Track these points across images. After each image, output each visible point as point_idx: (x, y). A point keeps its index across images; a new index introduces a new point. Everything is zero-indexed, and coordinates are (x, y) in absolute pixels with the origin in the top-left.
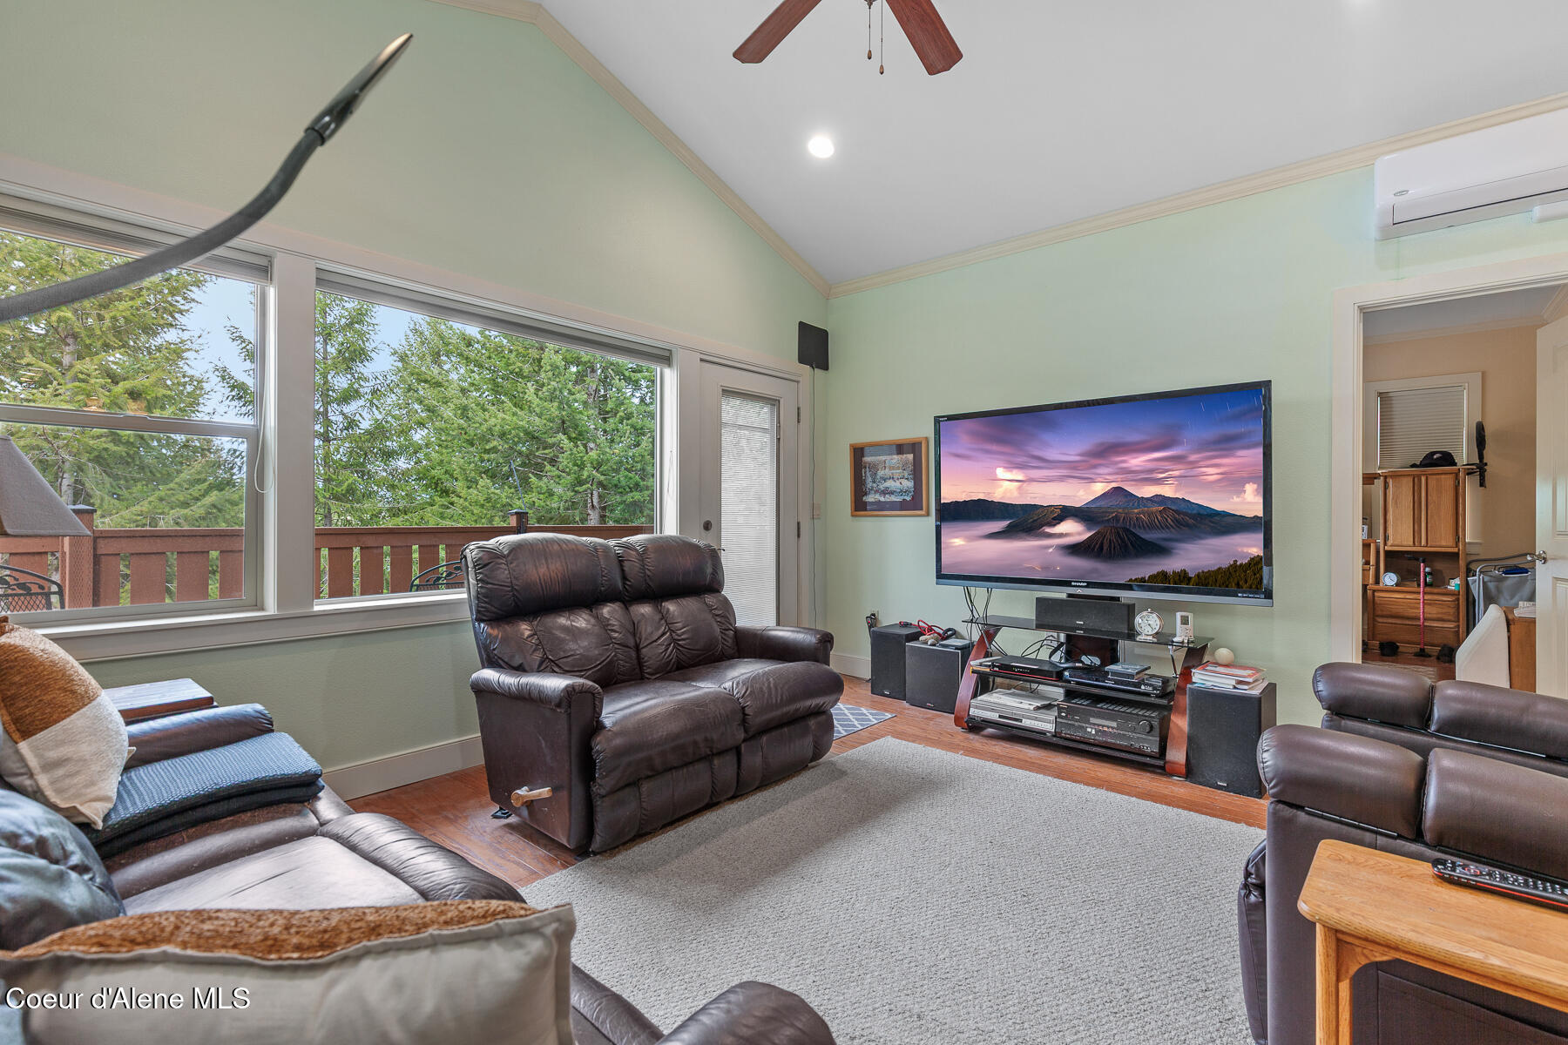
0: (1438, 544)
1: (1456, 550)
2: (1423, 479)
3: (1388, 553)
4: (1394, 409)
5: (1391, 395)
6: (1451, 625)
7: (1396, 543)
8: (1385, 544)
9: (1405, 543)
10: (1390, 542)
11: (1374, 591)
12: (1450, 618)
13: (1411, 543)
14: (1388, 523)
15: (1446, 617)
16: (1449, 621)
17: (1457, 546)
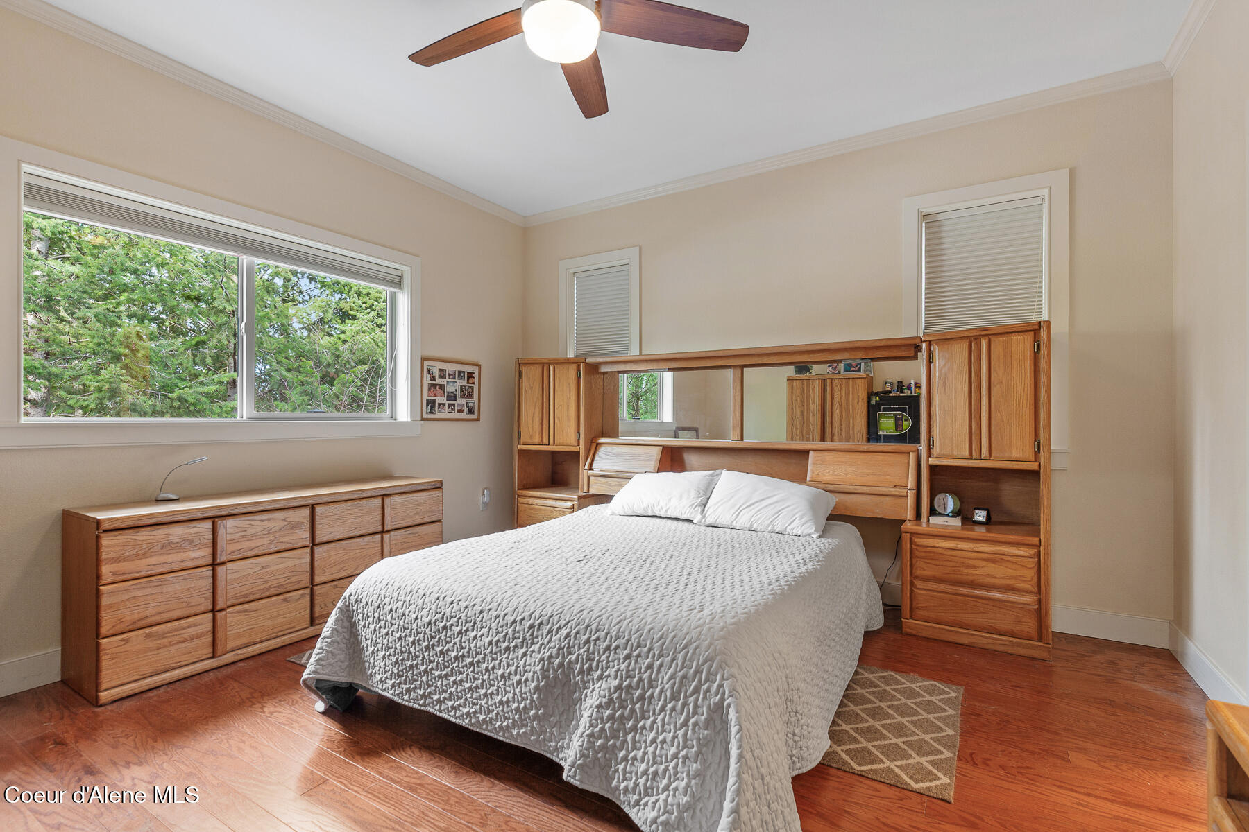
0: (1007, 455)
1: (1034, 467)
2: (984, 343)
3: (933, 469)
4: (944, 240)
5: (940, 217)
6: (1029, 599)
7: (944, 452)
8: (929, 455)
9: (957, 453)
10: (935, 451)
11: (912, 534)
12: (1028, 587)
13: (966, 453)
14: (933, 419)
15: (1019, 585)
16: (1025, 591)
17: (1037, 459)
